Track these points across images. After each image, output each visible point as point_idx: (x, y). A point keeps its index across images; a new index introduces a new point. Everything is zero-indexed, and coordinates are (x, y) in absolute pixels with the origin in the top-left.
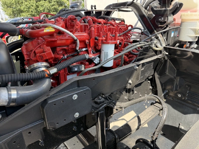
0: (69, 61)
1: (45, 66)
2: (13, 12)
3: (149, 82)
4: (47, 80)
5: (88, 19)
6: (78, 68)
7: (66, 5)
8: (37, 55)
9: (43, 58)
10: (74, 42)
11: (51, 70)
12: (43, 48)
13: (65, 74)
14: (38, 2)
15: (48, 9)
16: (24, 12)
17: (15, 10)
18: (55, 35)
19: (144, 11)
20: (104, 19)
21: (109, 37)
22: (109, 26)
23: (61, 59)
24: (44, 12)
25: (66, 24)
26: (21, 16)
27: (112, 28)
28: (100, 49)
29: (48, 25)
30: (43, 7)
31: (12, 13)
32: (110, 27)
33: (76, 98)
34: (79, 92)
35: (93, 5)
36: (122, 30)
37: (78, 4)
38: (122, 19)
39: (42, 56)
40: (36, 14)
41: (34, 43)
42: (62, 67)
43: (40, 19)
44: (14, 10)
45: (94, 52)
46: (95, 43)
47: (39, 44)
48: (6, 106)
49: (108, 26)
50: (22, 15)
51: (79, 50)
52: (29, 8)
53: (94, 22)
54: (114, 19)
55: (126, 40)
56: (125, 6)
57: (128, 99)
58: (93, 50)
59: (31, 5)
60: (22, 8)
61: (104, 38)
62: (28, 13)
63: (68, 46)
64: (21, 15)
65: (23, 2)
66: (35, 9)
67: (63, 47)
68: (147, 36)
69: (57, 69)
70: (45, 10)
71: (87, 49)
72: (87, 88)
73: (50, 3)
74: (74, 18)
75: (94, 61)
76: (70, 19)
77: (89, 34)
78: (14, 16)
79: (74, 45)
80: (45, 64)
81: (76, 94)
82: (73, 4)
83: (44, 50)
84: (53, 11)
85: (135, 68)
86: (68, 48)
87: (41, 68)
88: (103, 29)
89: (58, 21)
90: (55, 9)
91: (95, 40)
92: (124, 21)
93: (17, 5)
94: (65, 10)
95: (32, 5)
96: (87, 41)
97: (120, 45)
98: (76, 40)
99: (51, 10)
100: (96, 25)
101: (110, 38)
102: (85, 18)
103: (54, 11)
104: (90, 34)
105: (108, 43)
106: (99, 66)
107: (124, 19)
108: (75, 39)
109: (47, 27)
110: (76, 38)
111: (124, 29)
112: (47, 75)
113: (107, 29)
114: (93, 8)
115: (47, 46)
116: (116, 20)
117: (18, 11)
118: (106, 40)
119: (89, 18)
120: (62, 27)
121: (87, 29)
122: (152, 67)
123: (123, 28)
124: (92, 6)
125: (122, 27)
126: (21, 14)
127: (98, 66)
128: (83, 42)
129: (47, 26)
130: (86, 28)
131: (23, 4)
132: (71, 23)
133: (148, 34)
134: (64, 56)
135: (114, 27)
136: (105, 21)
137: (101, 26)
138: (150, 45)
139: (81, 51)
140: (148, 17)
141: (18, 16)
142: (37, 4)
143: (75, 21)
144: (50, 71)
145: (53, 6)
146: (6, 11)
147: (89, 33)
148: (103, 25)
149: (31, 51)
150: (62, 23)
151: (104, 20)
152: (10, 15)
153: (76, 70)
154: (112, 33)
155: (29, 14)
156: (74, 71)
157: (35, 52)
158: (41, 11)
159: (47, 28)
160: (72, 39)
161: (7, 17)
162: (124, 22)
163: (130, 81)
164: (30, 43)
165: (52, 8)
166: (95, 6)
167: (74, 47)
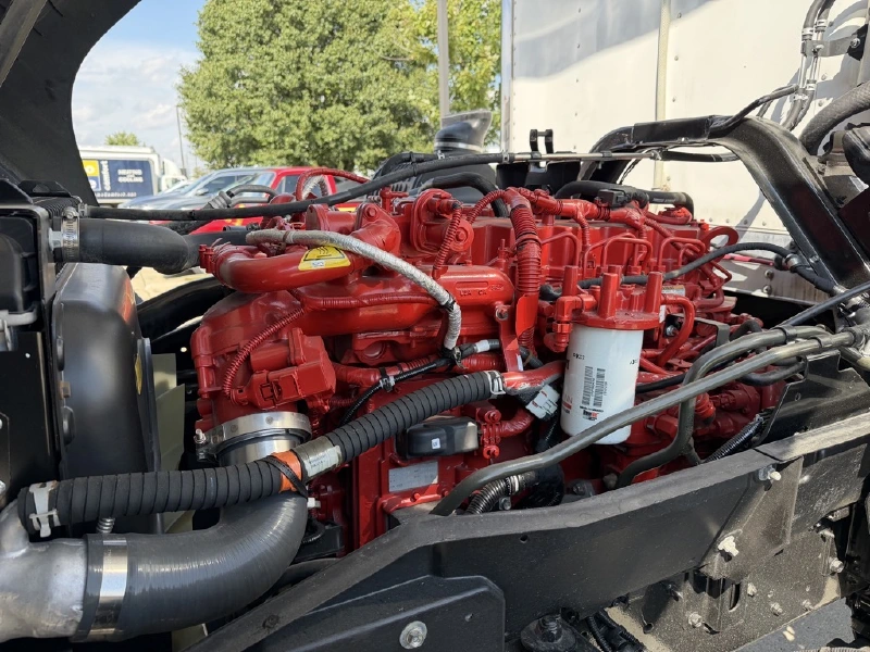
0: (403, 408)
1: (288, 433)
2: (225, 145)
3: (828, 533)
4: (286, 504)
5: (515, 205)
6: (445, 437)
7: (428, 121)
8: (255, 376)
9: (280, 393)
10: (439, 312)
11: (311, 458)
12: (287, 344)
13: (380, 462)
14: (320, 111)
15: (355, 138)
16: (262, 147)
17: (232, 138)
18: (352, 279)
19: (805, 160)
20: (591, 199)
21: (614, 293)
22: (614, 232)
23: (371, 389)
24: (337, 146)
25: (406, 230)
26: (252, 163)
27: (630, 242)
28: (563, 350)
29: (321, 239)
30: (338, 130)
31: (219, 150)
32: (620, 237)
33: (416, 644)
34: (438, 608)
35: (539, 130)
36: (678, 249)
37: (475, 124)
38: (680, 198)
39: (278, 387)
40: (306, 155)
41: (252, 314)
42: (364, 441)
43: (301, 197)
44: (229, 141)
45: (532, 358)
46: (540, 313)
47: (272, 321)
48: (71, 637)
49: (606, 233)
50: (256, 160)
51: (457, 351)
52: (283, 133)
53: (541, 211)
54: (641, 199)
55: (699, 300)
56: (698, 135)
57: (706, 625)
58: (526, 347)
59: (294, 122)
60: (258, 135)
61: (588, 299)
62: (279, 152)
63: (408, 329)
64: (250, 160)
65: (265, 111)
66: (303, 137)
67: (385, 334)
68: (817, 287)
69: (343, 450)
70: (345, 140)
71: (496, 343)
72: (485, 584)
73: (365, 112)
74: (448, 204)
75: (530, 407)
76: (429, 206)
77: (512, 273)
78: (227, 161)
79: (439, 324)
80: (287, 420)
81: (420, 617)
82: (452, 126)
83: (289, 356)
84: (373, 144)
85: (761, 479)
86: (407, 337)
87: (266, 443)
88: (584, 248)
89: (370, 218)
90: (381, 135)
91: (540, 302)
92: (689, 205)
93: (241, 120)
94: (409, 160)
95: (296, 119)
96: (500, 307)
97: (669, 329)
98: (448, 307)
99: (364, 140)
100: (549, 228)
101: (620, 298)
102: (498, 197)
103: (378, 143)
104: (517, 273)
105: (610, 326)
106: (552, 458)
107: (689, 199)
108: (443, 303)
109: (316, 246)
110: (445, 297)
111: (691, 249)
112: (287, 484)
113: (603, 245)
114: (541, 141)
115: (308, 333)
116: (652, 202)
117: (242, 141)
118: (599, 307)
119: (519, 198)
120: (386, 247)
121: (507, 249)
122: (857, 469)
123: (684, 243)
124: (534, 134)
125: (679, 234)
126: (253, 155)
127: (552, 453)
128: (479, 310)
129: (318, 242)
130: (499, 244)
131: (264, 117)
132: (428, 226)
133: (827, 277)
134: (384, 375)
135: (640, 236)
136: (595, 208)
137: (575, 231)
138: (850, 346)
139: (465, 352)
140: (825, 191)
141: (239, 162)
142: (315, 117)
143: (450, 218)
144: (305, 462)
145: (375, 123)
146: (198, 145)
147: (513, 268)
148: (583, 227)
149: (235, 353)
150: (388, 227)
151: (589, 204)
152: (214, 157)
153: (438, 446)
154: (628, 263)
155: (280, 157)
156: (424, 449)
157: (248, 358)
158: (327, 143)
159: (314, 253)
160: (427, 302)
161: (202, 164)
162: (691, 210)
163: (728, 544)
164: (235, 317)
165: (370, 133)
166: (549, 135)
167: (436, 334)
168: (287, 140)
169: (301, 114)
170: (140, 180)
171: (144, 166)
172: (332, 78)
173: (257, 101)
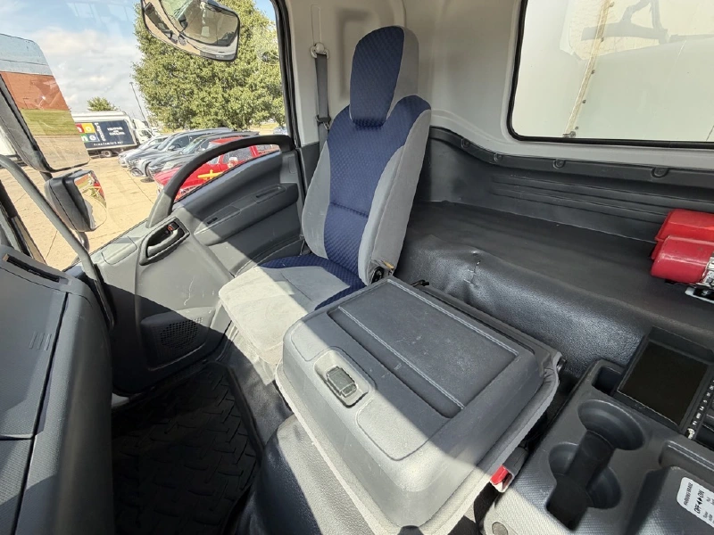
15: (250, 106)
16: (197, 114)
24: (241, 112)
30: (240, 102)
44: (176, 112)
52: (209, 106)
59: (213, 98)
60: (193, 107)
65: (194, 92)
70: (245, 108)
73: (253, 90)
90: (264, 103)
93: (180, 98)
95: (215, 96)
99: (256, 107)
117: (184, 111)
126: (192, 119)
131: (195, 96)
142: (226, 94)
145: (260, 97)
146: (157, 113)
158: (235, 110)
165: (258, 102)
168: (213, 110)
169: (217, 93)
170: (123, 133)
171: (122, 124)
172: (231, 70)
173: (188, 86)
